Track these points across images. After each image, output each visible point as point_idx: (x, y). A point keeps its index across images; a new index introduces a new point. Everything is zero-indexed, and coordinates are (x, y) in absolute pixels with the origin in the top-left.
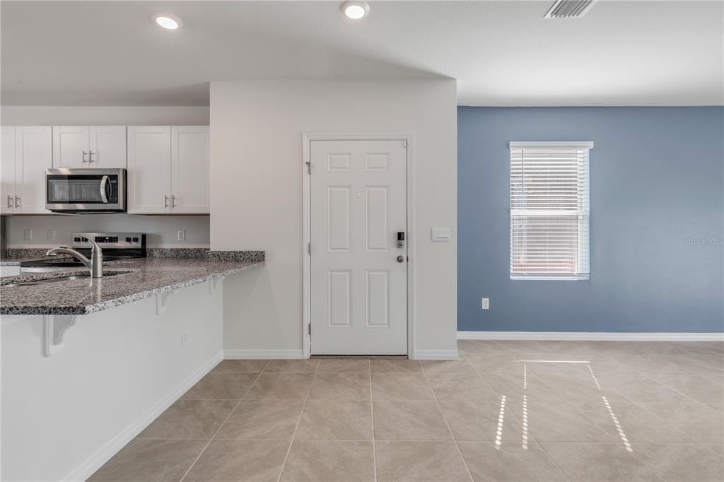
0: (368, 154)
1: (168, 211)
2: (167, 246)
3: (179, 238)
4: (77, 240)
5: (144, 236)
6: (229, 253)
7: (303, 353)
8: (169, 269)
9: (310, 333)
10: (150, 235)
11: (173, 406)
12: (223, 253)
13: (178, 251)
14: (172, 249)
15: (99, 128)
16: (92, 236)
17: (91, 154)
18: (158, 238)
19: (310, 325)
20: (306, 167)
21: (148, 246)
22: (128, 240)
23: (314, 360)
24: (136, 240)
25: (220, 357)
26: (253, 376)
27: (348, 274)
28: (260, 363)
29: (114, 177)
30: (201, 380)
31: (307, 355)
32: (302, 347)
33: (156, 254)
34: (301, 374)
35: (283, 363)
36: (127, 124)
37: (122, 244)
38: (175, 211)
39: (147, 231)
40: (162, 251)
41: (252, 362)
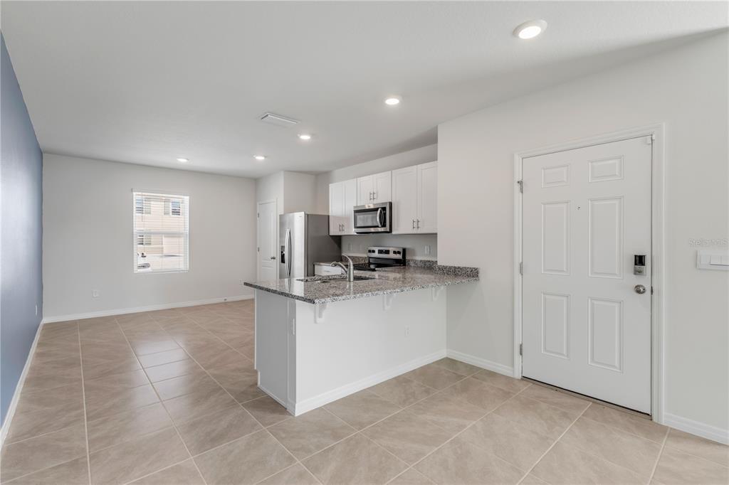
0: (592, 162)
1: (415, 231)
2: (419, 258)
3: (426, 252)
4: (370, 251)
5: (404, 250)
6: (450, 268)
7: (513, 371)
8: (420, 276)
9: (521, 354)
10: (409, 249)
11: (395, 378)
12: (446, 267)
13: (425, 262)
14: (421, 261)
15: (379, 175)
16: (376, 249)
17: (374, 193)
18: (413, 252)
19: (521, 346)
20: (517, 187)
21: (408, 257)
22: (395, 252)
23: (525, 382)
24: (399, 253)
25: (443, 353)
26: (460, 377)
27: (565, 299)
28: (472, 369)
29: (384, 209)
30: (422, 367)
31: (518, 375)
32: (513, 365)
33: (412, 264)
34: (502, 390)
35: (492, 375)
36: (391, 169)
37: (392, 255)
38: (419, 231)
39: (407, 246)
40: (415, 262)
41: (466, 365)
